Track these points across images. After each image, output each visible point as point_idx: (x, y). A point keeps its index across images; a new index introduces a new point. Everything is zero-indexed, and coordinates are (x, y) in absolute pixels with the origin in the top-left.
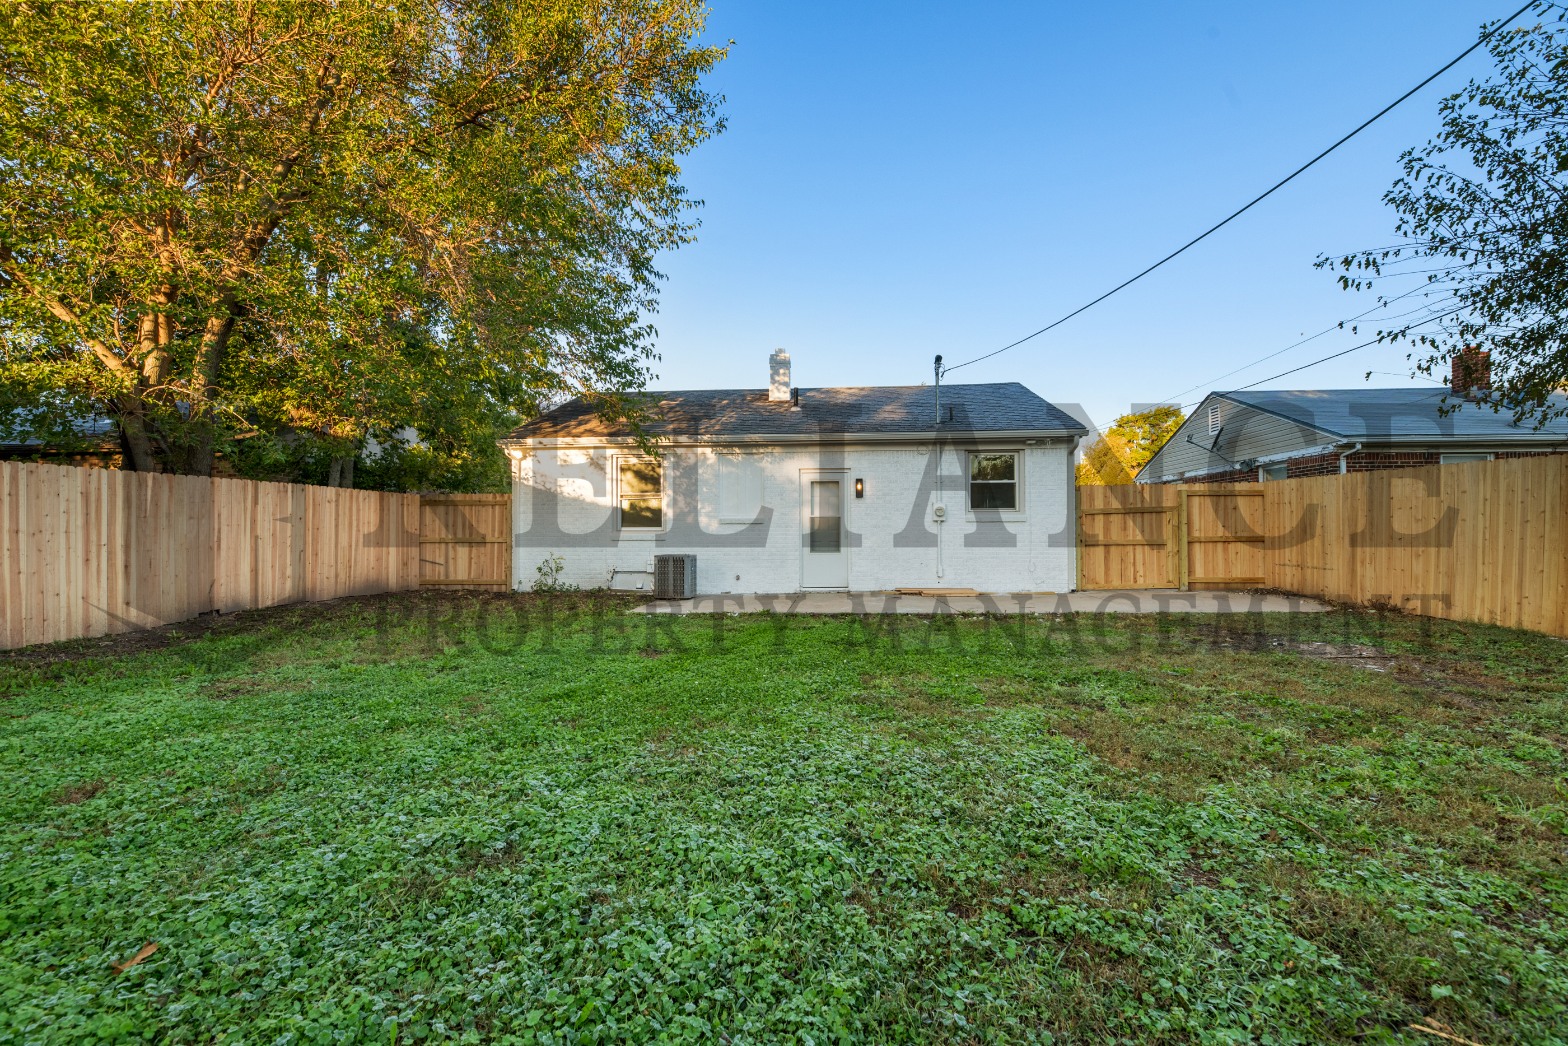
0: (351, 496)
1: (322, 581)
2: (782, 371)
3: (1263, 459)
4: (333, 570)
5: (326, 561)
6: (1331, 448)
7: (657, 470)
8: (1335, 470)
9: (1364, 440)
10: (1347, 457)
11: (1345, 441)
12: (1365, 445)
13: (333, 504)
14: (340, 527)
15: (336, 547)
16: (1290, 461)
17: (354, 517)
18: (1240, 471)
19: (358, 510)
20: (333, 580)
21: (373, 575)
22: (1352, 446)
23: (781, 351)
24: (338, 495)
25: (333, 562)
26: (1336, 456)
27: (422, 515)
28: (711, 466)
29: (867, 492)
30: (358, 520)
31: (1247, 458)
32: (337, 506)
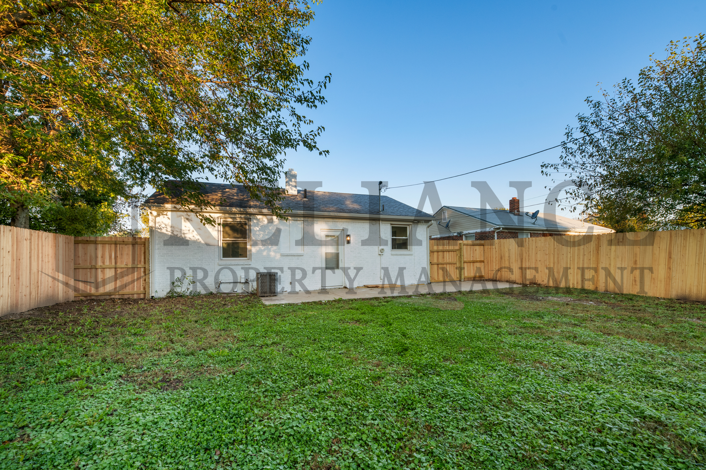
0: (38, 236)
1: (22, 298)
2: (293, 180)
3: (465, 232)
4: (28, 289)
5: (24, 283)
6: (492, 229)
7: (244, 226)
8: (493, 238)
9: (503, 227)
10: (497, 232)
11: (498, 227)
12: (503, 228)
13: (28, 241)
14: (32, 258)
15: (30, 272)
16: (476, 233)
17: (40, 251)
18: (456, 236)
19: (42, 246)
20: (28, 297)
21: (50, 291)
22: (499, 228)
23: (292, 170)
24: (31, 235)
25: (28, 285)
26: (494, 232)
27: (76, 250)
28: (276, 225)
29: (352, 241)
30: (42, 253)
31: (459, 231)
32: (31, 243)
